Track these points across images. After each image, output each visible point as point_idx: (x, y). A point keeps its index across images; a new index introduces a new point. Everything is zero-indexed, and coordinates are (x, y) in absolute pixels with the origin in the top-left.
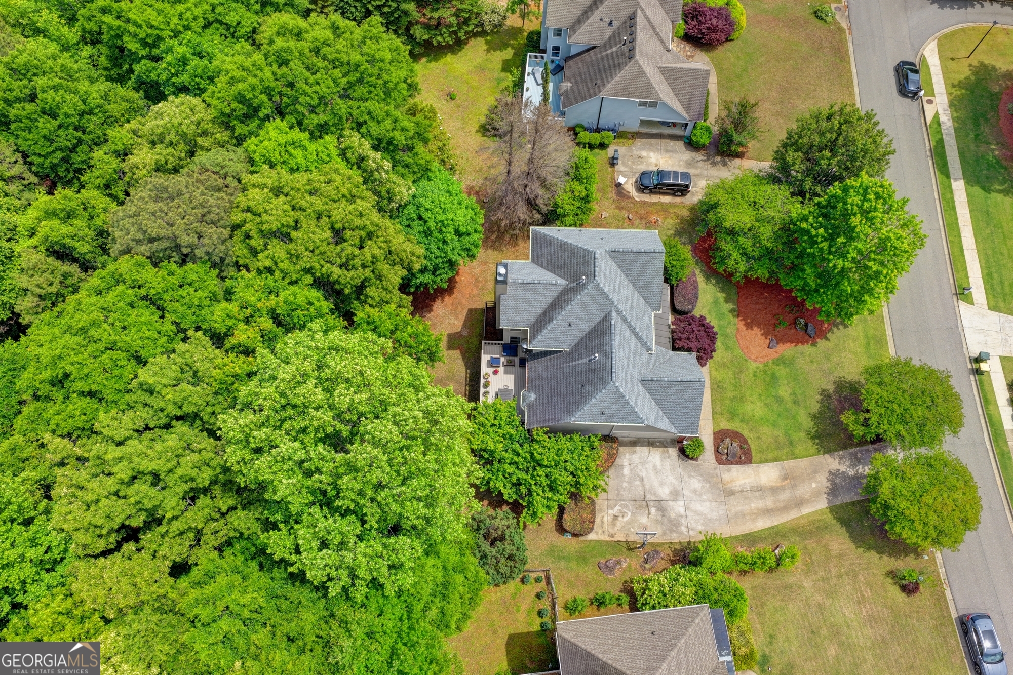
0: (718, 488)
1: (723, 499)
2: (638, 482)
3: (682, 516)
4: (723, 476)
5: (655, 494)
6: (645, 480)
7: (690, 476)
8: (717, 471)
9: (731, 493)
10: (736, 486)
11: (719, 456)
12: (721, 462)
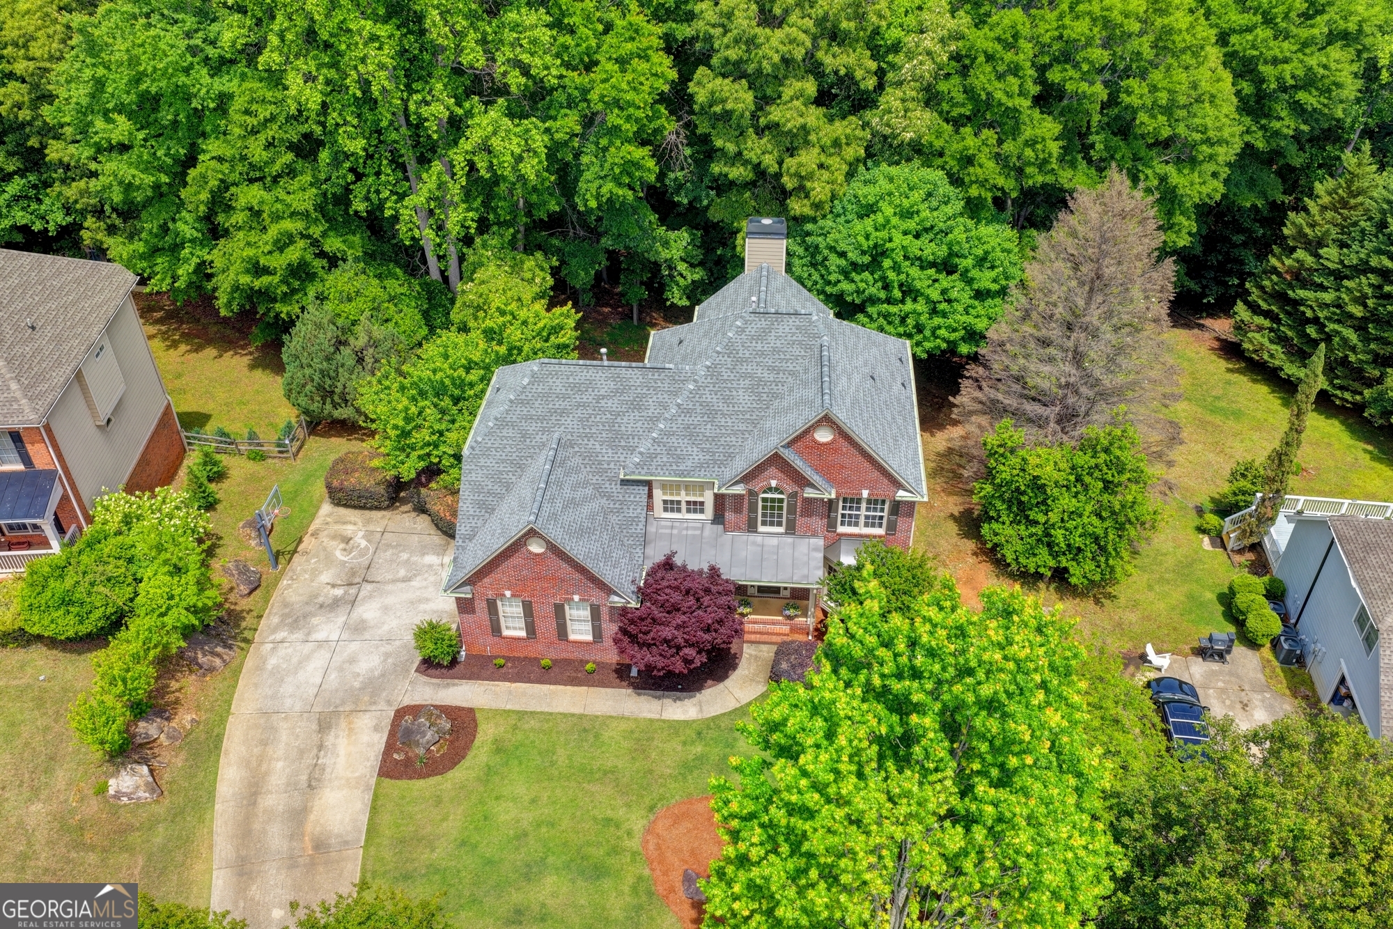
0: (343, 703)
2: (402, 573)
4: (368, 715)
5: (371, 597)
6: (403, 585)
8: (382, 705)
10: (337, 737)
11: (415, 710)
12: (400, 713)
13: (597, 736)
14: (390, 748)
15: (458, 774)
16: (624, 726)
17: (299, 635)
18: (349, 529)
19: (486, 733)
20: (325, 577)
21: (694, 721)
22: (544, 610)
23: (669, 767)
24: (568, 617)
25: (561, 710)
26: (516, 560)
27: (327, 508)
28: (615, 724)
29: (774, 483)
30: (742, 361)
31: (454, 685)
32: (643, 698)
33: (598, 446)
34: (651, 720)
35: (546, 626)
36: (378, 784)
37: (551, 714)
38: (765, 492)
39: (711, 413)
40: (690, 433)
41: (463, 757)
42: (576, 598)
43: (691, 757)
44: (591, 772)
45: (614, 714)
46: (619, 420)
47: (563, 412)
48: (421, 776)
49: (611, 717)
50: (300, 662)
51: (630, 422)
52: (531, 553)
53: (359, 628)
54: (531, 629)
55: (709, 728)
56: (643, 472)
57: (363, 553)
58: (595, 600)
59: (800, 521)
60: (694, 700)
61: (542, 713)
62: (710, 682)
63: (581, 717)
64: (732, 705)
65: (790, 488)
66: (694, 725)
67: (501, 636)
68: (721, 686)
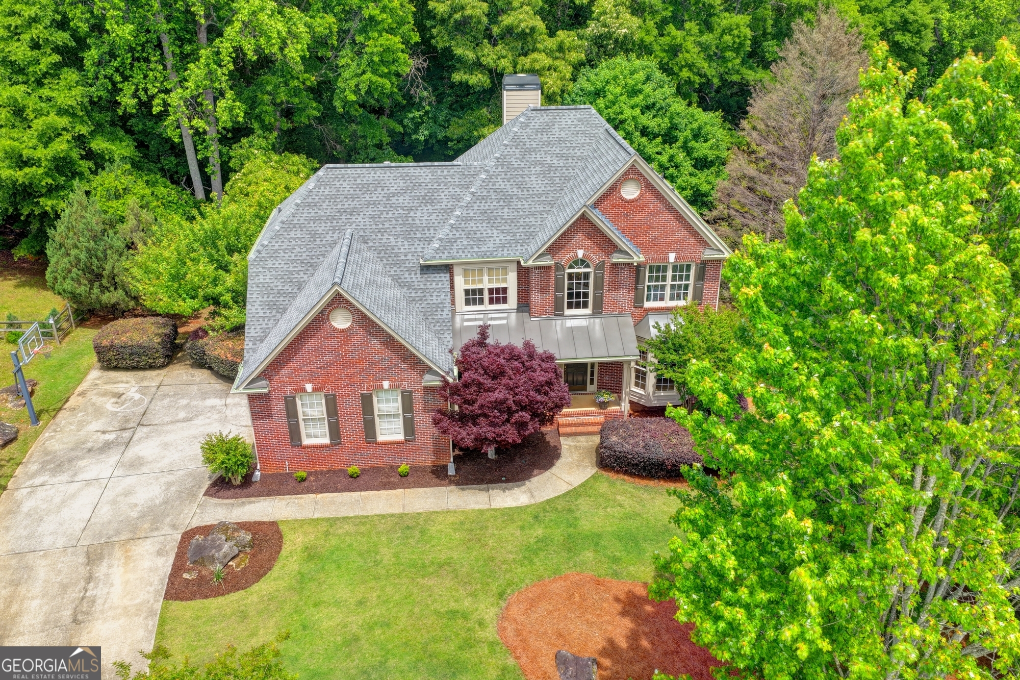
0: (118, 533)
1: (83, 542)
2: (182, 415)
3: (75, 475)
4: (149, 541)
5: (147, 437)
6: (185, 424)
7: (169, 485)
8: (167, 530)
9: (94, 557)
10: (110, 566)
11: (206, 530)
12: (188, 535)
13: (422, 532)
14: (177, 569)
15: (263, 587)
16: (450, 519)
17: (64, 477)
18: (120, 388)
19: (293, 542)
20: (95, 426)
21: (527, 507)
22: (350, 406)
23: (511, 552)
24: (376, 413)
25: (378, 512)
26: (318, 342)
27: (95, 374)
28: (441, 518)
29: (580, 253)
30: (530, 151)
31: (250, 503)
32: (466, 492)
33: (392, 240)
34: (481, 512)
35: (352, 427)
36: (164, 608)
37: (367, 517)
38: (571, 267)
39: (507, 199)
40: (488, 217)
41: (270, 569)
42: (386, 384)
43: (532, 541)
44: (424, 566)
45: (439, 510)
46: (412, 214)
47: (353, 212)
48: (218, 593)
49: (437, 512)
50: (64, 502)
51: (422, 215)
52: (335, 329)
53: (136, 464)
54: (335, 431)
55: (545, 511)
56: (444, 256)
57: (136, 404)
58: (406, 385)
59: (608, 296)
60: (523, 488)
61: (356, 517)
62: (536, 471)
63: (401, 516)
64: (564, 488)
65: (596, 258)
66: (529, 510)
67: (300, 446)
68: (547, 474)
